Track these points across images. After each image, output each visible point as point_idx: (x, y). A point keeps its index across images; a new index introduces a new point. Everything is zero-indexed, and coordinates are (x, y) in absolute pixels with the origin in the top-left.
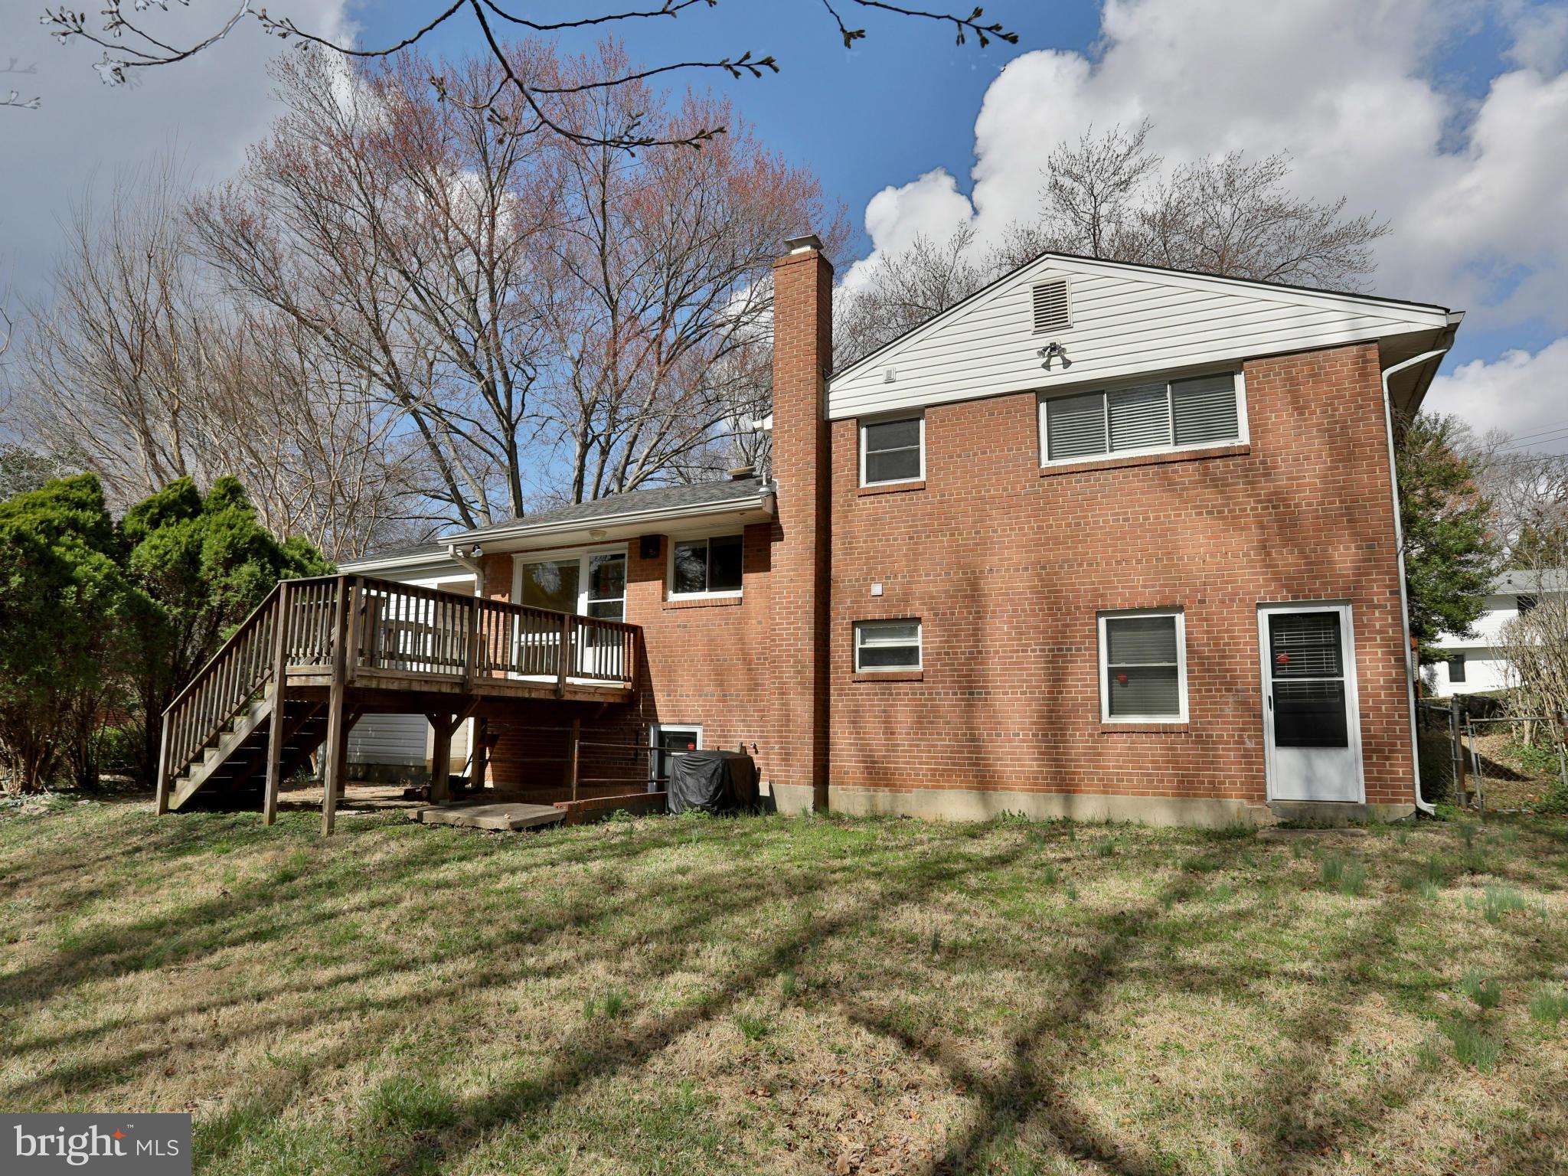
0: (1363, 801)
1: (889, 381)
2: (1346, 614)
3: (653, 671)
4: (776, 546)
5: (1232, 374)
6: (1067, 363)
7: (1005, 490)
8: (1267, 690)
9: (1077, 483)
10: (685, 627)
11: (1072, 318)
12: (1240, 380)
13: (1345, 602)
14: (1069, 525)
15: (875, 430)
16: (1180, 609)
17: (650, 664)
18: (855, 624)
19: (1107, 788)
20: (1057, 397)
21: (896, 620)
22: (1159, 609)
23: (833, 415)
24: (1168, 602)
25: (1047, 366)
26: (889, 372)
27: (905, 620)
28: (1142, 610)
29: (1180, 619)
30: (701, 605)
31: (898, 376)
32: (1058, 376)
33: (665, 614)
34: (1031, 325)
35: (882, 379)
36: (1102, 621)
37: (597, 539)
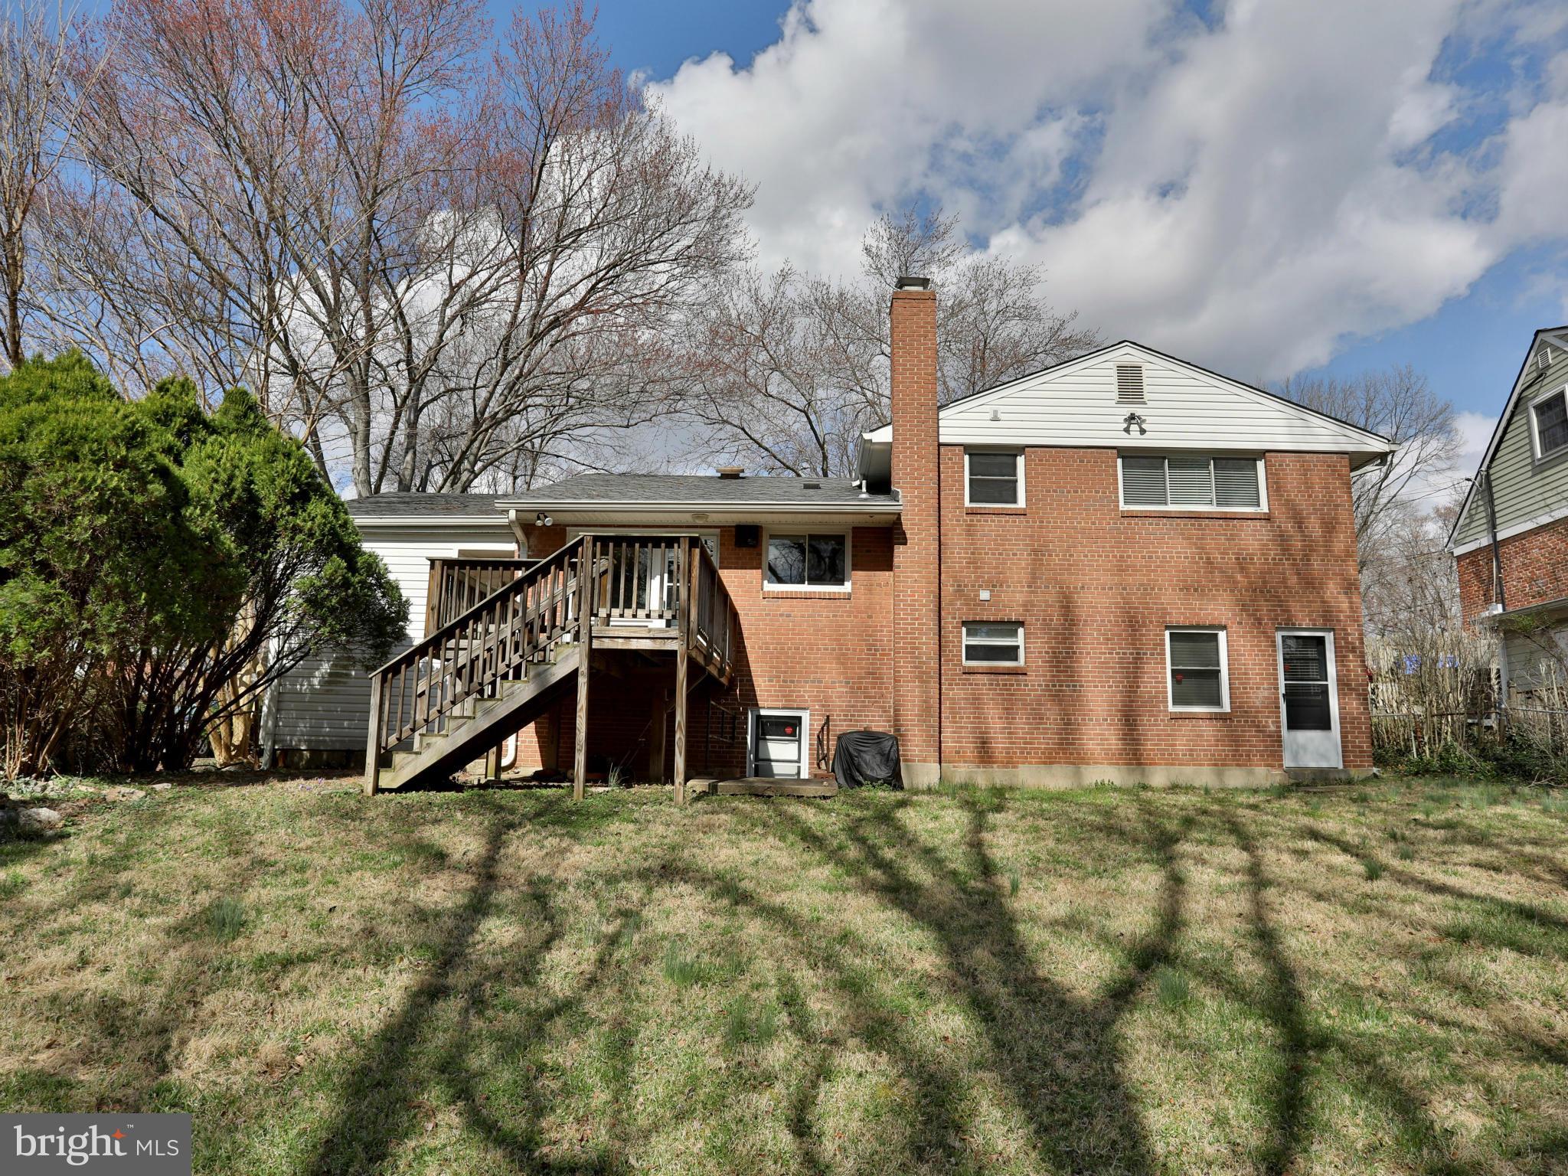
0: (1341, 767)
1: (995, 419)
2: (1329, 638)
3: (751, 658)
4: (899, 550)
5: (1255, 460)
6: (1143, 431)
7: (1094, 523)
8: (1282, 690)
9: (1150, 526)
10: (789, 616)
11: (1147, 396)
12: (1261, 465)
13: (1329, 630)
14: (1143, 557)
15: (975, 458)
16: (1224, 628)
17: (748, 650)
18: (964, 623)
19: (1172, 761)
20: (1132, 457)
21: (1002, 622)
22: (1211, 627)
23: (942, 439)
24: (1216, 623)
25: (1127, 430)
26: (996, 412)
27: (1010, 622)
28: (1198, 627)
29: (1222, 636)
30: (807, 597)
31: (1000, 416)
32: (1134, 440)
33: (765, 602)
34: (1115, 395)
35: (990, 416)
36: (1167, 633)
37: (699, 522)
